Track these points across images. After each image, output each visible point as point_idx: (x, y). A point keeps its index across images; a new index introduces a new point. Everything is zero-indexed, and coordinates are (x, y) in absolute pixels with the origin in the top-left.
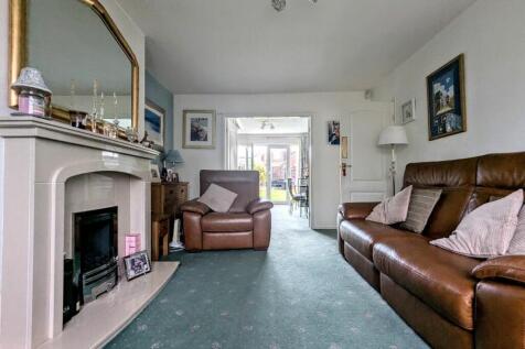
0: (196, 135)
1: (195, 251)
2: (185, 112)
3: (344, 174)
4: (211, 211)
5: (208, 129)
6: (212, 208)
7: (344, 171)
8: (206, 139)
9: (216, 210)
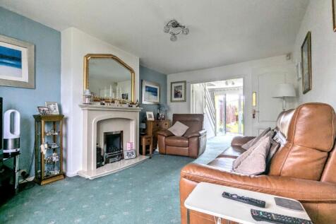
0: (177, 95)
1: (163, 154)
2: (172, 83)
3: (254, 117)
4: (174, 135)
5: (182, 92)
6: (174, 133)
7: (254, 115)
8: (181, 96)
9: (176, 134)
